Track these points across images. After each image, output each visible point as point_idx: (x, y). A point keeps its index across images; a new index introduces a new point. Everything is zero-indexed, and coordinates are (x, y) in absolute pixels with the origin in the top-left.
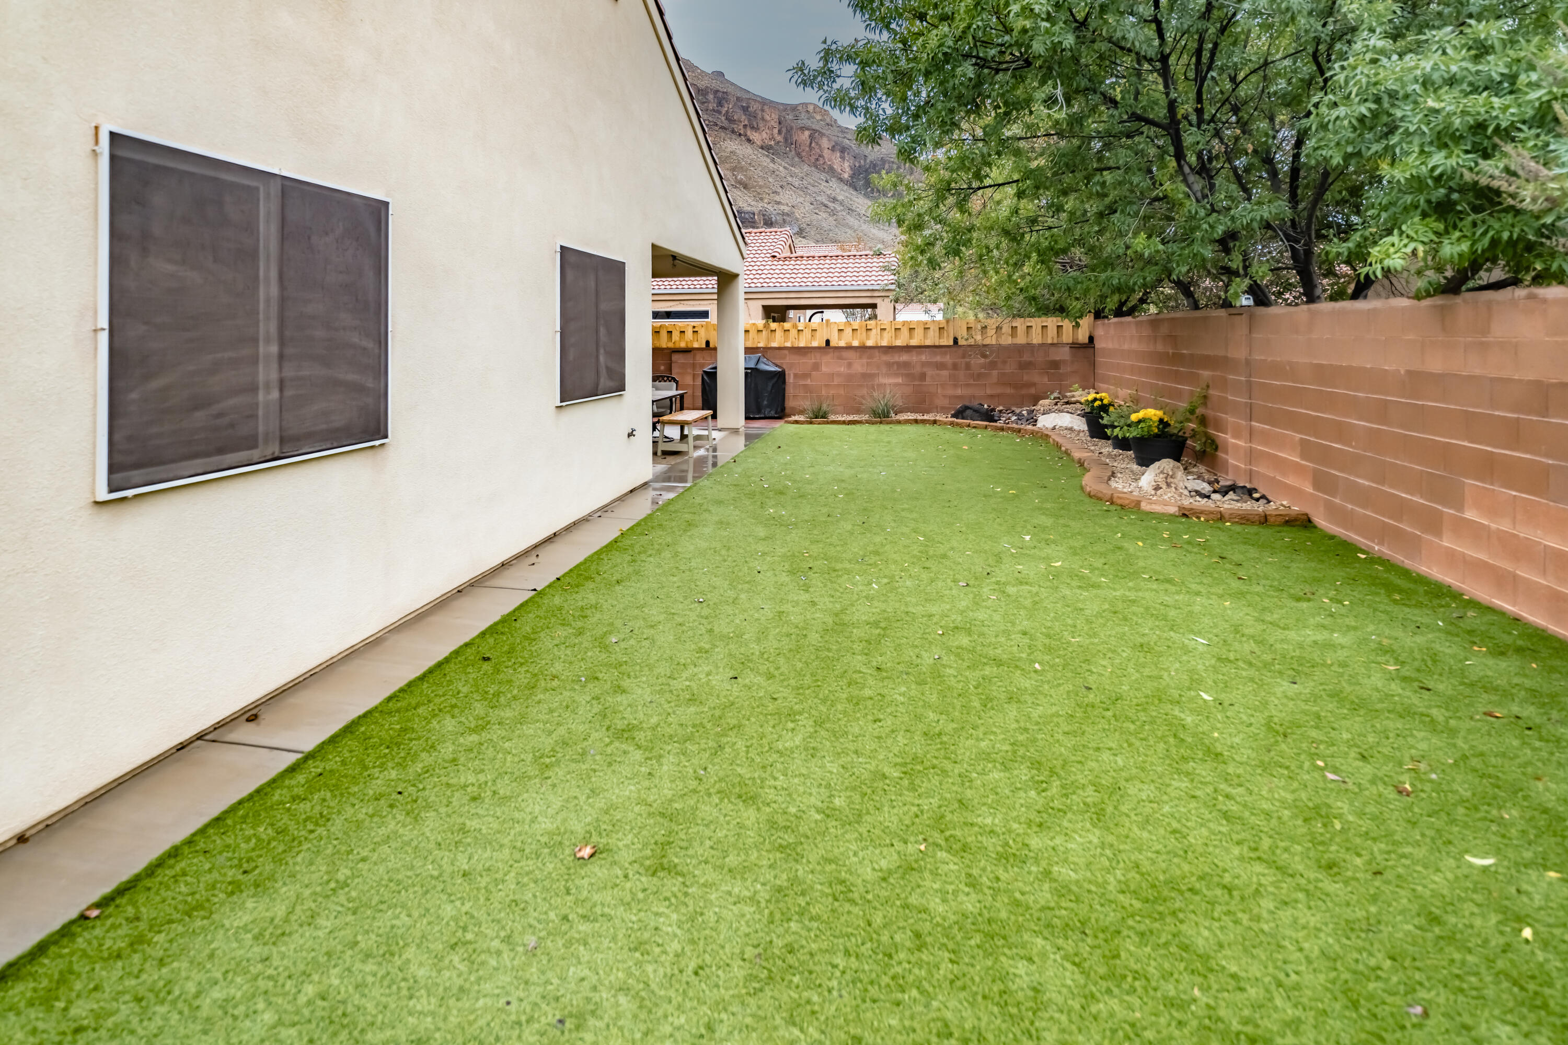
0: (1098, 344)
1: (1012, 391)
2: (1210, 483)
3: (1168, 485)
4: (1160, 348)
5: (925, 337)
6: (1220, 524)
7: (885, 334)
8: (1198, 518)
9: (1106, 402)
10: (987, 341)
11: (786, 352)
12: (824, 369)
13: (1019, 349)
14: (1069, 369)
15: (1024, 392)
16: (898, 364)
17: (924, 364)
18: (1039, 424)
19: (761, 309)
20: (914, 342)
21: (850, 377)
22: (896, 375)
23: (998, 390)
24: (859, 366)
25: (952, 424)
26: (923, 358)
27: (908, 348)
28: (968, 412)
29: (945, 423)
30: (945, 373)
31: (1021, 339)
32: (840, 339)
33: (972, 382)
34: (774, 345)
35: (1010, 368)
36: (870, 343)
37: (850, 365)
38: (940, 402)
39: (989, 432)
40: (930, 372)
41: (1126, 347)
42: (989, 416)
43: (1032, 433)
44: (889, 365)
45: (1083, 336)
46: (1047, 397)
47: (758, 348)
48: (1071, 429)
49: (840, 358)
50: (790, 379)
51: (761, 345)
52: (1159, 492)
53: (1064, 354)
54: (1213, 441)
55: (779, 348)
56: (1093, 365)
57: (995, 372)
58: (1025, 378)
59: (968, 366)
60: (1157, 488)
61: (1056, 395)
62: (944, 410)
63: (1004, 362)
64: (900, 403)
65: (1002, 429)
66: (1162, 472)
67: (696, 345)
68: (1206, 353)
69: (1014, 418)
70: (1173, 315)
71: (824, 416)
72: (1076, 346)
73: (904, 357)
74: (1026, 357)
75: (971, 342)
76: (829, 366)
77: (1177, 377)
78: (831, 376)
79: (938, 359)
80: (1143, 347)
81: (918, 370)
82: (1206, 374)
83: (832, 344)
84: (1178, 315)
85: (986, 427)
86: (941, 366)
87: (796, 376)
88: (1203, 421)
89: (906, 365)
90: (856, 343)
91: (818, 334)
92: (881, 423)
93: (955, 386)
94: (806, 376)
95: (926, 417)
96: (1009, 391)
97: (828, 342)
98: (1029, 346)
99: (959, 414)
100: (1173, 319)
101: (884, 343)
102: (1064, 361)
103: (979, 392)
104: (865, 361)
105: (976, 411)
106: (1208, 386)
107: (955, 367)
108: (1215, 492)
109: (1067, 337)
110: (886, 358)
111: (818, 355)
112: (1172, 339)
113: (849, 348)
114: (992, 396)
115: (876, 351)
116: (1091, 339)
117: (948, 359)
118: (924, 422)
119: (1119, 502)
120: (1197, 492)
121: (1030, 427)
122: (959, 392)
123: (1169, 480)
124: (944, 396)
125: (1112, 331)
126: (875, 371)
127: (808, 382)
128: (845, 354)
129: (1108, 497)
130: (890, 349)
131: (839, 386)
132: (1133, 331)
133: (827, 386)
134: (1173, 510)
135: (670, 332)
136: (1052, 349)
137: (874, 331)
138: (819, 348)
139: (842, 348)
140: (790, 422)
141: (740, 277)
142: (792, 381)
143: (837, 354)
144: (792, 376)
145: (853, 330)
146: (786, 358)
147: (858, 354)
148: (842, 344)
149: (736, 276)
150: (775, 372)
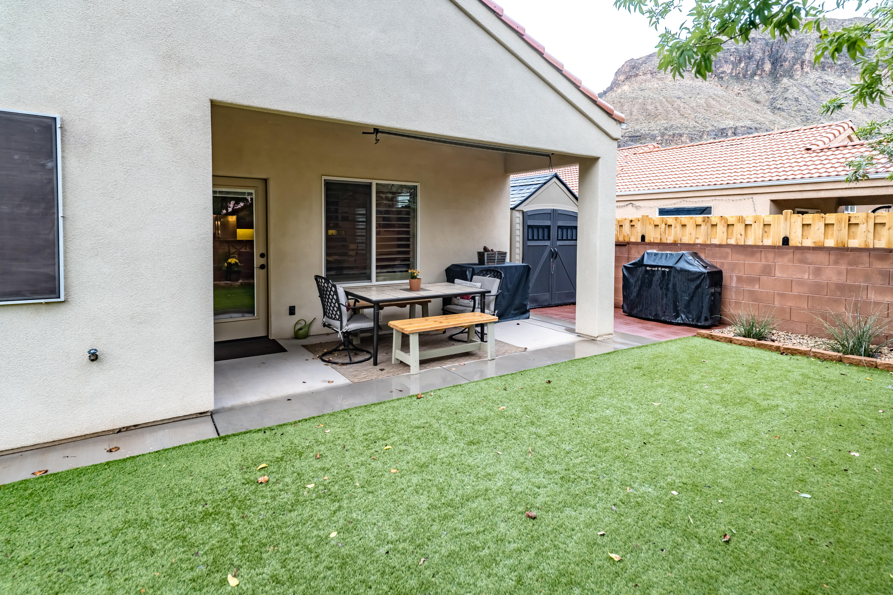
11: (728, 250)
12: (779, 273)
19: (769, 203)
21: (818, 287)
24: (834, 273)
32: (804, 236)
34: (716, 241)
36: (854, 243)
37: (818, 271)
44: (887, 275)
47: (694, 245)
49: (803, 261)
50: (731, 281)
51: (699, 241)
55: (720, 246)
67: (633, 240)
71: (760, 337)
76: (786, 270)
78: (789, 283)
83: (792, 243)
87: (739, 279)
90: (830, 243)
91: (772, 229)
92: (839, 361)
94: (752, 280)
97: (786, 241)
104: (843, 267)
110: (881, 265)
111: (771, 256)
113: (819, 249)
115: (866, 254)
126: (860, 283)
127: (756, 288)
128: (810, 256)
131: (800, 297)
133: (782, 295)
137: (862, 227)
138: (773, 248)
139: (808, 248)
140: (703, 336)
141: (600, 160)
142: (734, 284)
143: (798, 256)
144: (735, 279)
145: (826, 225)
146: (726, 258)
147: (832, 258)
148: (808, 243)
149: (595, 160)
150: (702, 274)
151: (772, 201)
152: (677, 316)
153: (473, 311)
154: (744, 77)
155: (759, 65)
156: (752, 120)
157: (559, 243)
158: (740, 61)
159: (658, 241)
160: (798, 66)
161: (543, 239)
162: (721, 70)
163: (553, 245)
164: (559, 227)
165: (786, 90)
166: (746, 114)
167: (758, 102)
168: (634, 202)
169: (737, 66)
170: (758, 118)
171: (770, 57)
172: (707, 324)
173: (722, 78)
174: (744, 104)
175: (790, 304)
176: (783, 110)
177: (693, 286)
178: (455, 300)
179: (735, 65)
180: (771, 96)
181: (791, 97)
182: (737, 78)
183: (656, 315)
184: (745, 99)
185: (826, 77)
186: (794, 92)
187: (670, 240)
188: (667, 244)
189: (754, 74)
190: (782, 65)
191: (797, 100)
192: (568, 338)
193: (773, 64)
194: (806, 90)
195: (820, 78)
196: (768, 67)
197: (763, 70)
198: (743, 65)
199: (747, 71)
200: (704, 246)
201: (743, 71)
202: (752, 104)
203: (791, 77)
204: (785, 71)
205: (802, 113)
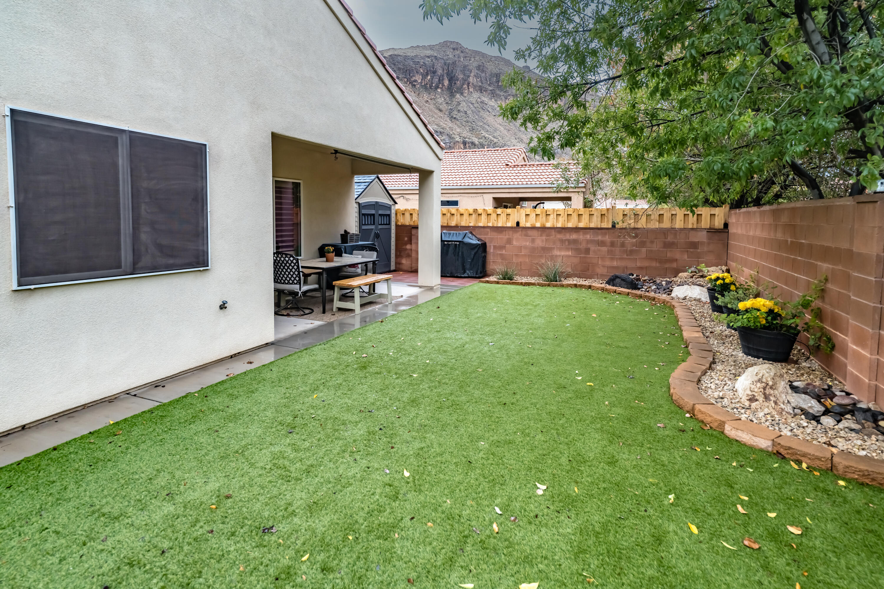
0: (732, 230)
1: (658, 265)
2: (818, 398)
3: (767, 397)
4: (780, 236)
5: (590, 221)
6: (828, 483)
7: (560, 219)
8: (799, 462)
9: (727, 281)
10: (639, 226)
11: (488, 230)
12: (515, 243)
13: (665, 232)
14: (705, 249)
15: (667, 265)
16: (570, 241)
17: (588, 242)
18: (673, 295)
19: (492, 199)
20: (581, 225)
21: (533, 250)
22: (567, 249)
23: (646, 264)
24: (540, 241)
25: (603, 289)
26: (588, 237)
27: (576, 229)
28: (618, 281)
29: (598, 289)
30: (605, 249)
31: (666, 224)
32: (526, 221)
33: (625, 256)
34: (481, 224)
35: (656, 246)
36: (548, 225)
37: (533, 241)
38: (600, 270)
39: (630, 299)
40: (593, 248)
41: (751, 233)
42: (634, 285)
43: (664, 302)
44: (562, 241)
45: (718, 223)
46: (685, 271)
47: (469, 227)
48: (699, 300)
49: (526, 235)
50: (490, 249)
51: (471, 225)
52: (754, 405)
53: (702, 237)
54: (829, 340)
55: (484, 227)
56: (727, 246)
57: (644, 250)
58: (668, 255)
59: (623, 245)
60: (752, 399)
61: (693, 269)
62: (601, 276)
63: (652, 242)
64: (569, 270)
65: (640, 297)
66: (760, 381)
68: (826, 244)
69: (654, 287)
70: (792, 205)
71: (511, 279)
72: (712, 231)
73: (574, 236)
74: (670, 238)
75: (625, 225)
76: (518, 240)
77: (794, 265)
78: (520, 248)
79: (600, 238)
80: (765, 235)
81: (583, 246)
82: (825, 266)
83: (521, 225)
84: (799, 204)
85: (628, 294)
86: (602, 243)
87: (495, 247)
88: (819, 314)
89: (575, 241)
90: (538, 225)
91: (511, 217)
92: (549, 285)
93: (612, 259)
94: (502, 248)
95: (584, 283)
96: (654, 264)
97: (518, 224)
98: (672, 230)
99: (611, 281)
100: (793, 209)
101: (559, 225)
102: (702, 243)
103: (630, 264)
104: (544, 238)
105: (623, 280)
106: (826, 280)
107: (612, 244)
108: (827, 412)
109: (705, 223)
110: (559, 236)
111: (511, 233)
112: (791, 228)
113: (533, 228)
114: (641, 268)
115: (553, 230)
116: (726, 225)
117: (607, 238)
118: (581, 286)
119: (700, 416)
120: (802, 410)
121: (664, 296)
122: (615, 264)
123: (768, 391)
124: (604, 266)
125: (741, 220)
126: (551, 246)
127: (504, 252)
128: (530, 232)
129: (689, 407)
130: (563, 230)
131: (525, 255)
132: (757, 220)
133: (516, 255)
134: (764, 443)
135: (411, 214)
136: (692, 233)
137: (552, 216)
138: (512, 228)
139: (528, 228)
140: (483, 282)
141: (434, 173)
142: (492, 251)
143: (524, 232)
144: (492, 247)
145: (536, 215)
146: (487, 234)
147: (539, 233)
148: (528, 225)
149: (431, 172)
150: (478, 245)
151: (494, 198)
152: (465, 272)
153: (366, 274)
154: (431, 87)
155: (441, 81)
156: (438, 125)
157: (380, 227)
158: (427, 74)
159: (446, 225)
160: (465, 86)
161: (371, 224)
162: (414, 78)
163: (376, 227)
164: (380, 215)
165: (459, 104)
166: (433, 119)
167: (441, 110)
168: (405, 196)
169: (425, 78)
170: (442, 124)
171: (448, 74)
172: (481, 275)
173: (415, 85)
174: (431, 110)
175: (520, 260)
176: (457, 120)
177: (473, 253)
178: (345, 269)
179: (424, 76)
180: (450, 107)
181: (462, 110)
182: (425, 87)
183: (451, 273)
184: (432, 107)
185: (483, 98)
186: (463, 106)
187: (453, 224)
188: (451, 227)
189: (437, 87)
190: (455, 83)
191: (466, 113)
192: (412, 291)
193: (449, 81)
194: (472, 106)
195: (479, 98)
196: (446, 83)
197: (443, 85)
198: (429, 77)
199: (432, 83)
200: (475, 227)
201: (430, 83)
202: (437, 111)
203: (462, 94)
204: (458, 88)
205: (470, 124)
